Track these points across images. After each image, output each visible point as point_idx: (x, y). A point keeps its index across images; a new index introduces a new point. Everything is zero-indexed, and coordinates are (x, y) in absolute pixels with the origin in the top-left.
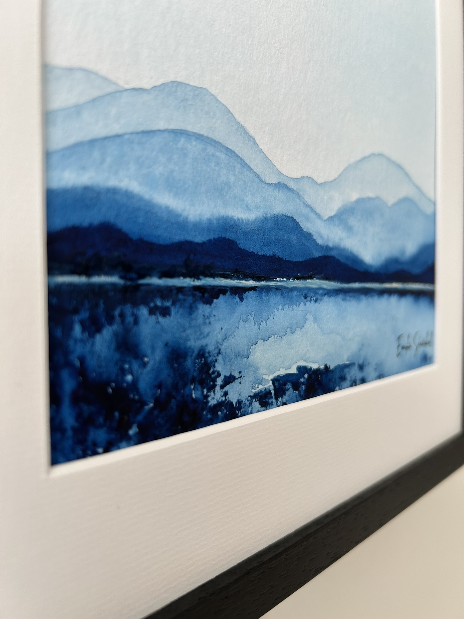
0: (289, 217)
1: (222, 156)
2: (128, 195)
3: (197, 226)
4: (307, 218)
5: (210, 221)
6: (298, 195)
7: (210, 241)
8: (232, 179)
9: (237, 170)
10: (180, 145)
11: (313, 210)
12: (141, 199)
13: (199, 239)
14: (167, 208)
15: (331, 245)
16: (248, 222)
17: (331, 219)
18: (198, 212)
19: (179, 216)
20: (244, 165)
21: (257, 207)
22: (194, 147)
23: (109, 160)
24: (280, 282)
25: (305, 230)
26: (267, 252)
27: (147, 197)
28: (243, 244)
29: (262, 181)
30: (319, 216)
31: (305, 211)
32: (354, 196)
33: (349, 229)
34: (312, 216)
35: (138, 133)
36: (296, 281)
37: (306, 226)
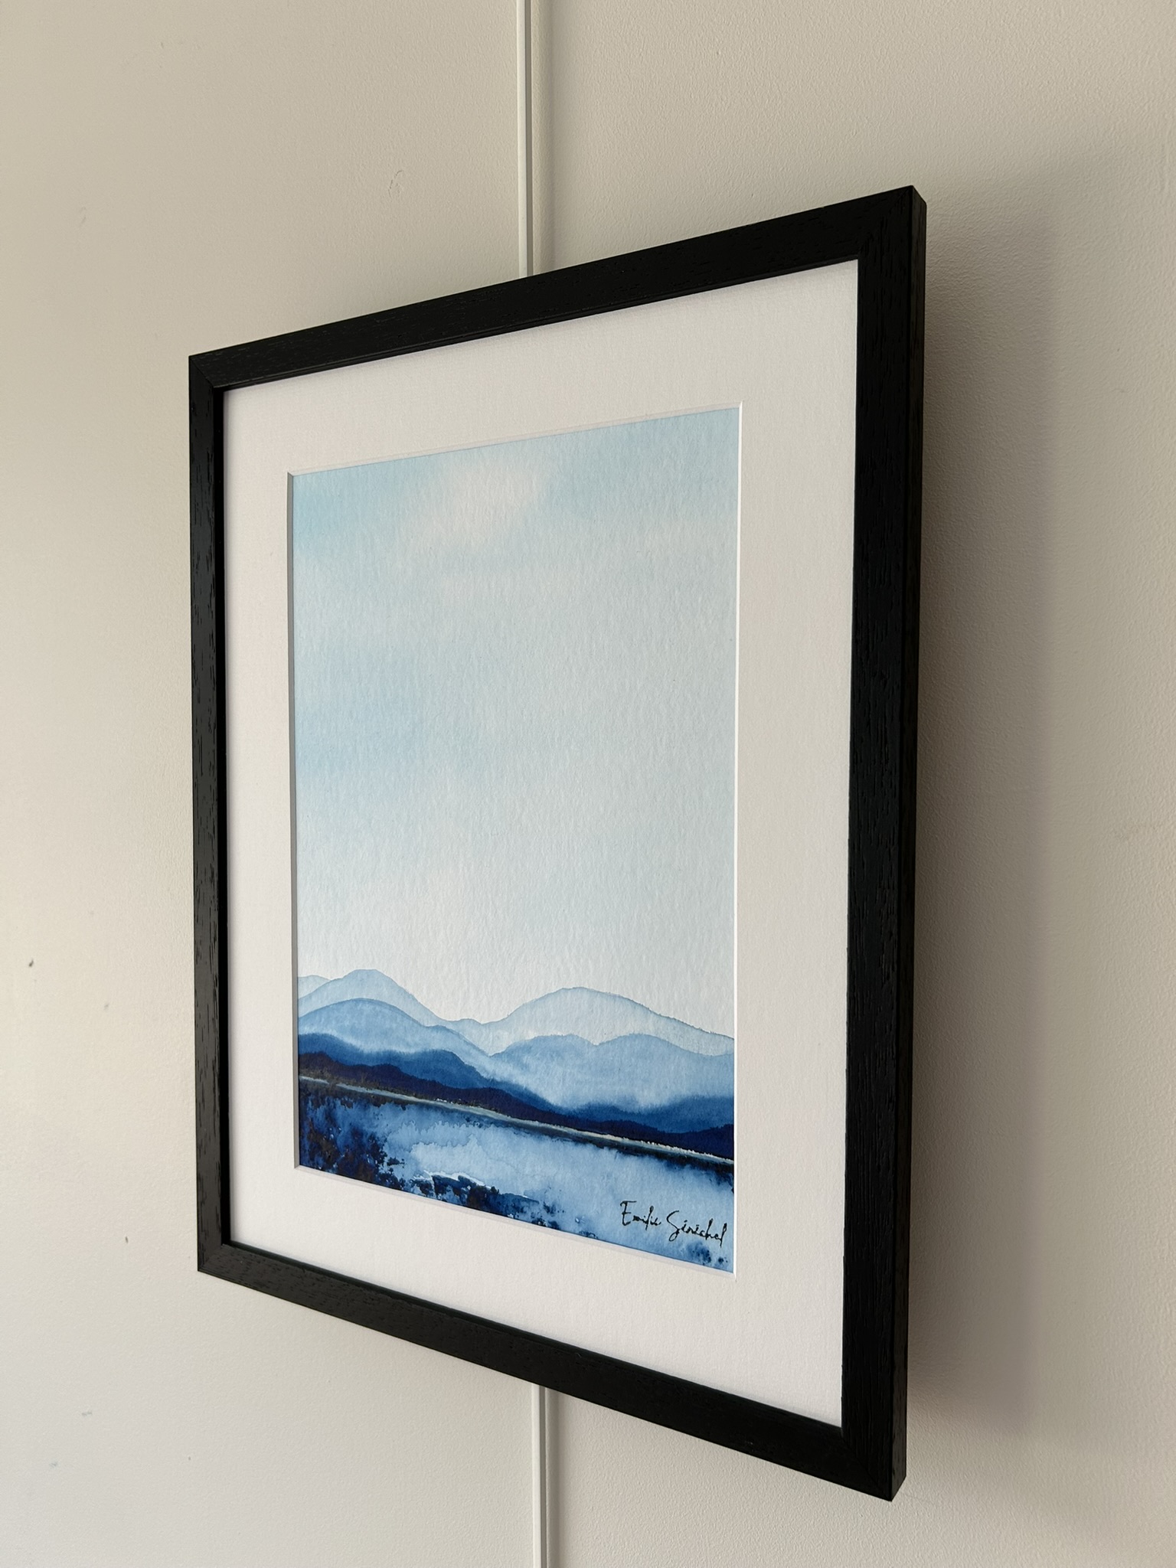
0: (448, 1052)
1: (387, 1011)
2: (331, 1037)
3: (369, 1056)
4: (469, 1054)
5: (378, 1053)
6: (458, 1035)
7: (378, 1066)
8: (394, 1025)
9: (398, 1020)
10: (359, 1008)
11: (474, 1047)
12: (338, 1039)
13: (370, 1064)
14: (351, 1045)
15: (498, 1079)
16: (408, 1055)
17: (498, 1056)
18: (369, 1048)
19: (358, 1050)
20: (404, 1015)
21: (416, 1044)
22: (367, 1008)
23: (323, 1019)
24: (439, 1102)
25: (466, 1063)
26: (428, 1078)
27: (340, 1038)
28: (405, 1070)
29: (420, 1025)
30: (483, 1053)
31: (466, 1048)
32: (531, 1035)
33: (525, 1067)
34: (474, 1052)
35: (336, 1004)
36: (457, 1105)
37: (467, 1060)
